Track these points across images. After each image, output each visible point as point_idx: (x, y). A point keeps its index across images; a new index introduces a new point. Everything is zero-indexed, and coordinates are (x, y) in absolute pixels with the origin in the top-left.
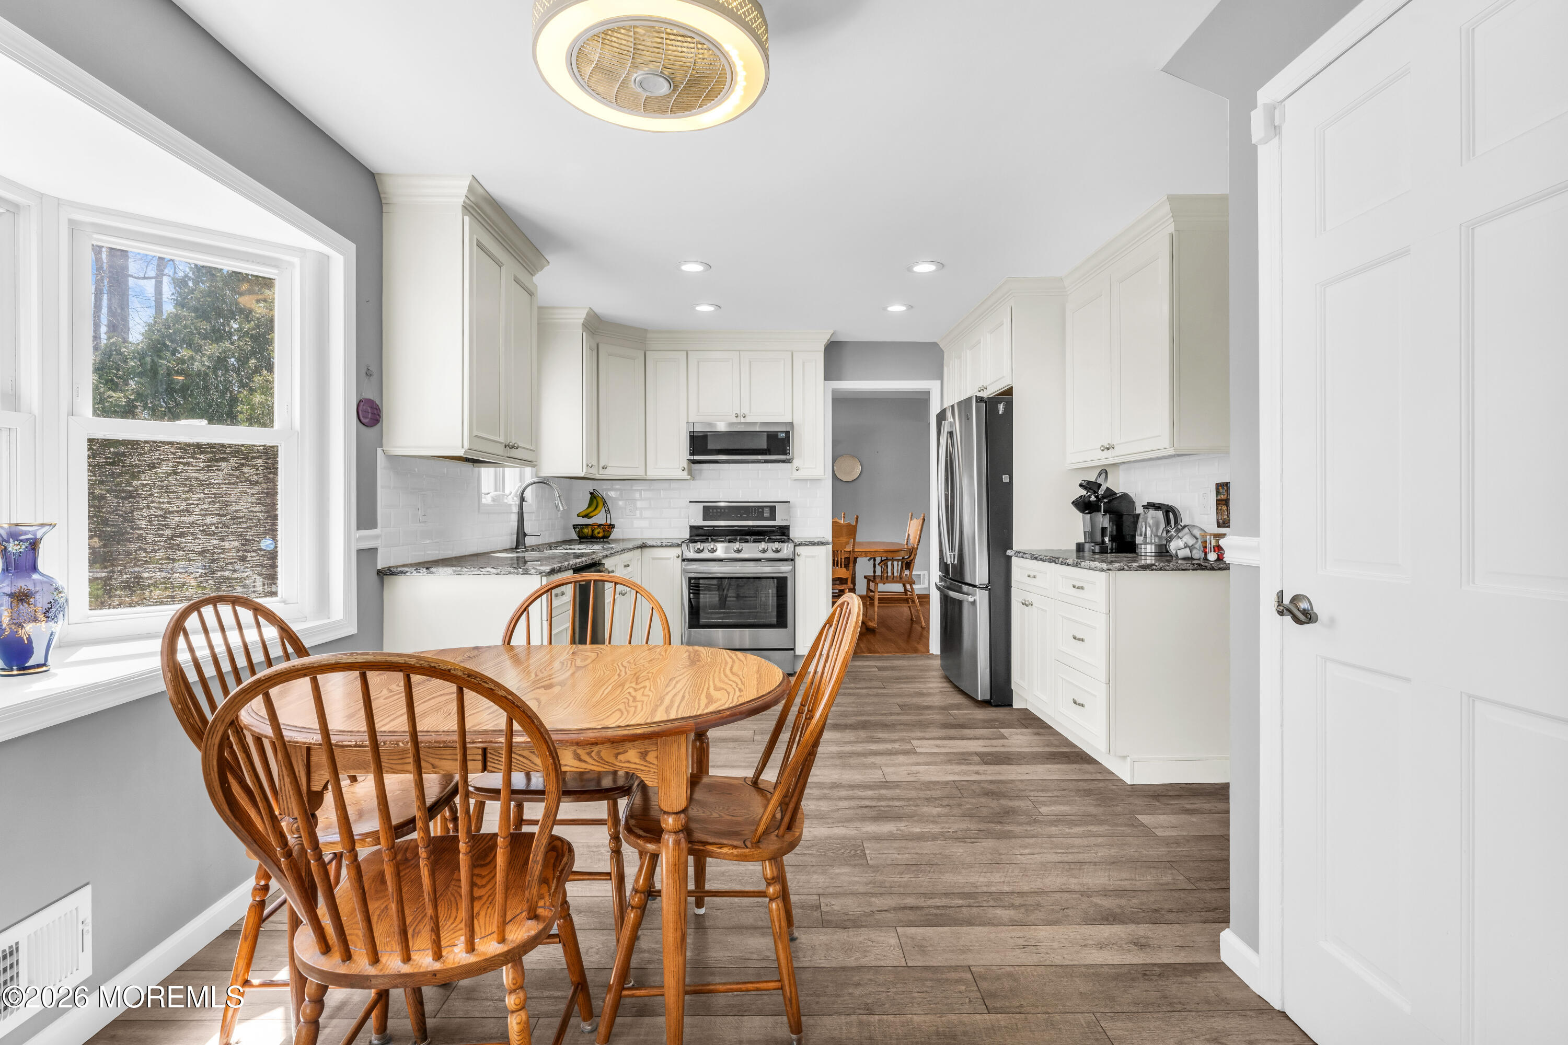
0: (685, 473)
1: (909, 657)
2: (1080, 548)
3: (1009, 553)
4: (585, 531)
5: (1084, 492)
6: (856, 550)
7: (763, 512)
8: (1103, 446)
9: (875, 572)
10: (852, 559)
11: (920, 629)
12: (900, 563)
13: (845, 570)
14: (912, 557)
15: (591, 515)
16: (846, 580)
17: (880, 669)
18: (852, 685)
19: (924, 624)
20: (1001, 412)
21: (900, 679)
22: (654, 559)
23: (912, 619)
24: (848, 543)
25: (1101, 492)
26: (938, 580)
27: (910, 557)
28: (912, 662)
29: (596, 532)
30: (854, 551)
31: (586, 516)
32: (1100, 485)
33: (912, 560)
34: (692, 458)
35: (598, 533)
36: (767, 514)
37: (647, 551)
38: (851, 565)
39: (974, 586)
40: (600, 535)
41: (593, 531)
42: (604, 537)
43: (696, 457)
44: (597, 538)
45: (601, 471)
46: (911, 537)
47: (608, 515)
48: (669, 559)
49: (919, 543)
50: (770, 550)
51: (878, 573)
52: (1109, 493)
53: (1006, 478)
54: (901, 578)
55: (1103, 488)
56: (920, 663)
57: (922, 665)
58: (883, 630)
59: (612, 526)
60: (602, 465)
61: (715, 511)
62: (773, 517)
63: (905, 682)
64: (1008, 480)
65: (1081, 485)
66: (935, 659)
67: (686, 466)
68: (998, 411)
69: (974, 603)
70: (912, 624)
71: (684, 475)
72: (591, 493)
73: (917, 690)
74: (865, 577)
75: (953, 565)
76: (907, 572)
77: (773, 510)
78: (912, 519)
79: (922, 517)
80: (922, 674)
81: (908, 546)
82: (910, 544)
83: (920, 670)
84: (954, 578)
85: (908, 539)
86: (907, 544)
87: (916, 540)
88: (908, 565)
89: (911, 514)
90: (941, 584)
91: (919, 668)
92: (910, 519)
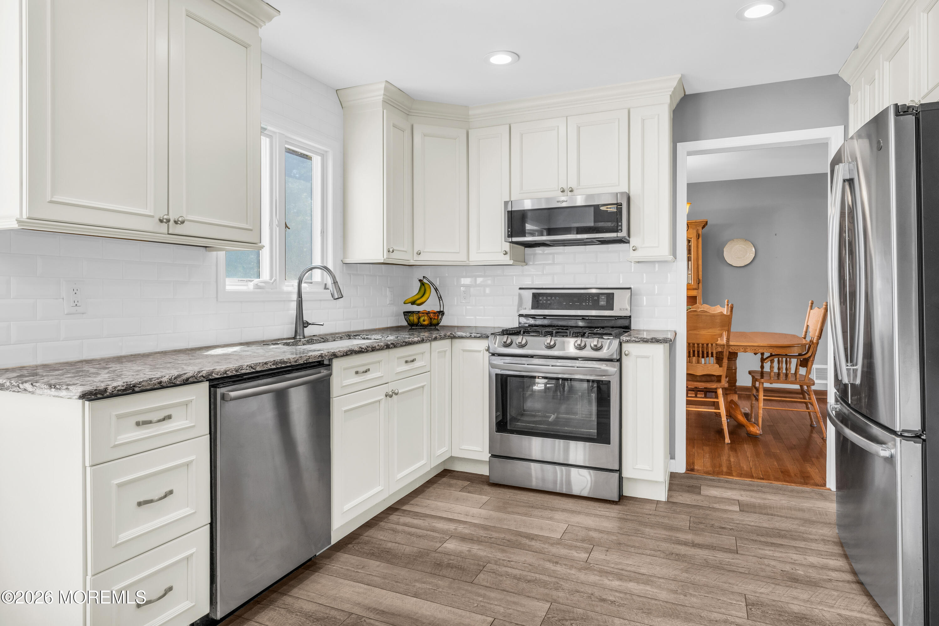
0: (508, 257)
1: (792, 491)
4: (411, 318)
6: (731, 343)
7: (598, 301)
9: (762, 367)
10: (726, 354)
12: (794, 359)
13: (717, 366)
14: (809, 354)
15: (419, 302)
16: (720, 377)
17: (744, 508)
18: (689, 537)
21: (767, 535)
22: (464, 351)
23: (812, 425)
24: (721, 336)
27: (806, 353)
28: (794, 502)
29: (422, 319)
30: (728, 346)
31: (413, 303)
33: (810, 357)
34: (510, 240)
35: (424, 321)
36: (602, 303)
37: (457, 342)
38: (725, 362)
39: (895, 432)
40: (426, 323)
41: (419, 318)
42: (431, 324)
43: (515, 239)
44: (422, 325)
45: (416, 257)
46: (810, 329)
47: (441, 301)
48: (480, 351)
49: (820, 337)
50: (588, 347)
51: (767, 368)
54: (796, 377)
56: (807, 504)
57: (809, 510)
58: (769, 438)
59: (442, 313)
60: (416, 251)
61: (545, 298)
62: (610, 306)
63: (773, 544)
66: (831, 501)
67: (508, 250)
69: (894, 459)
70: (812, 432)
71: (507, 260)
72: (420, 281)
73: (788, 568)
74: (750, 373)
75: (852, 385)
76: (802, 371)
77: (610, 297)
78: (811, 308)
79: (824, 306)
80: (802, 529)
81: (806, 341)
82: (808, 339)
83: (800, 519)
84: (852, 406)
85: (806, 332)
86: (805, 338)
87: (817, 333)
88: (805, 362)
89: (810, 302)
90: (836, 406)
91: (800, 514)
92: (809, 308)
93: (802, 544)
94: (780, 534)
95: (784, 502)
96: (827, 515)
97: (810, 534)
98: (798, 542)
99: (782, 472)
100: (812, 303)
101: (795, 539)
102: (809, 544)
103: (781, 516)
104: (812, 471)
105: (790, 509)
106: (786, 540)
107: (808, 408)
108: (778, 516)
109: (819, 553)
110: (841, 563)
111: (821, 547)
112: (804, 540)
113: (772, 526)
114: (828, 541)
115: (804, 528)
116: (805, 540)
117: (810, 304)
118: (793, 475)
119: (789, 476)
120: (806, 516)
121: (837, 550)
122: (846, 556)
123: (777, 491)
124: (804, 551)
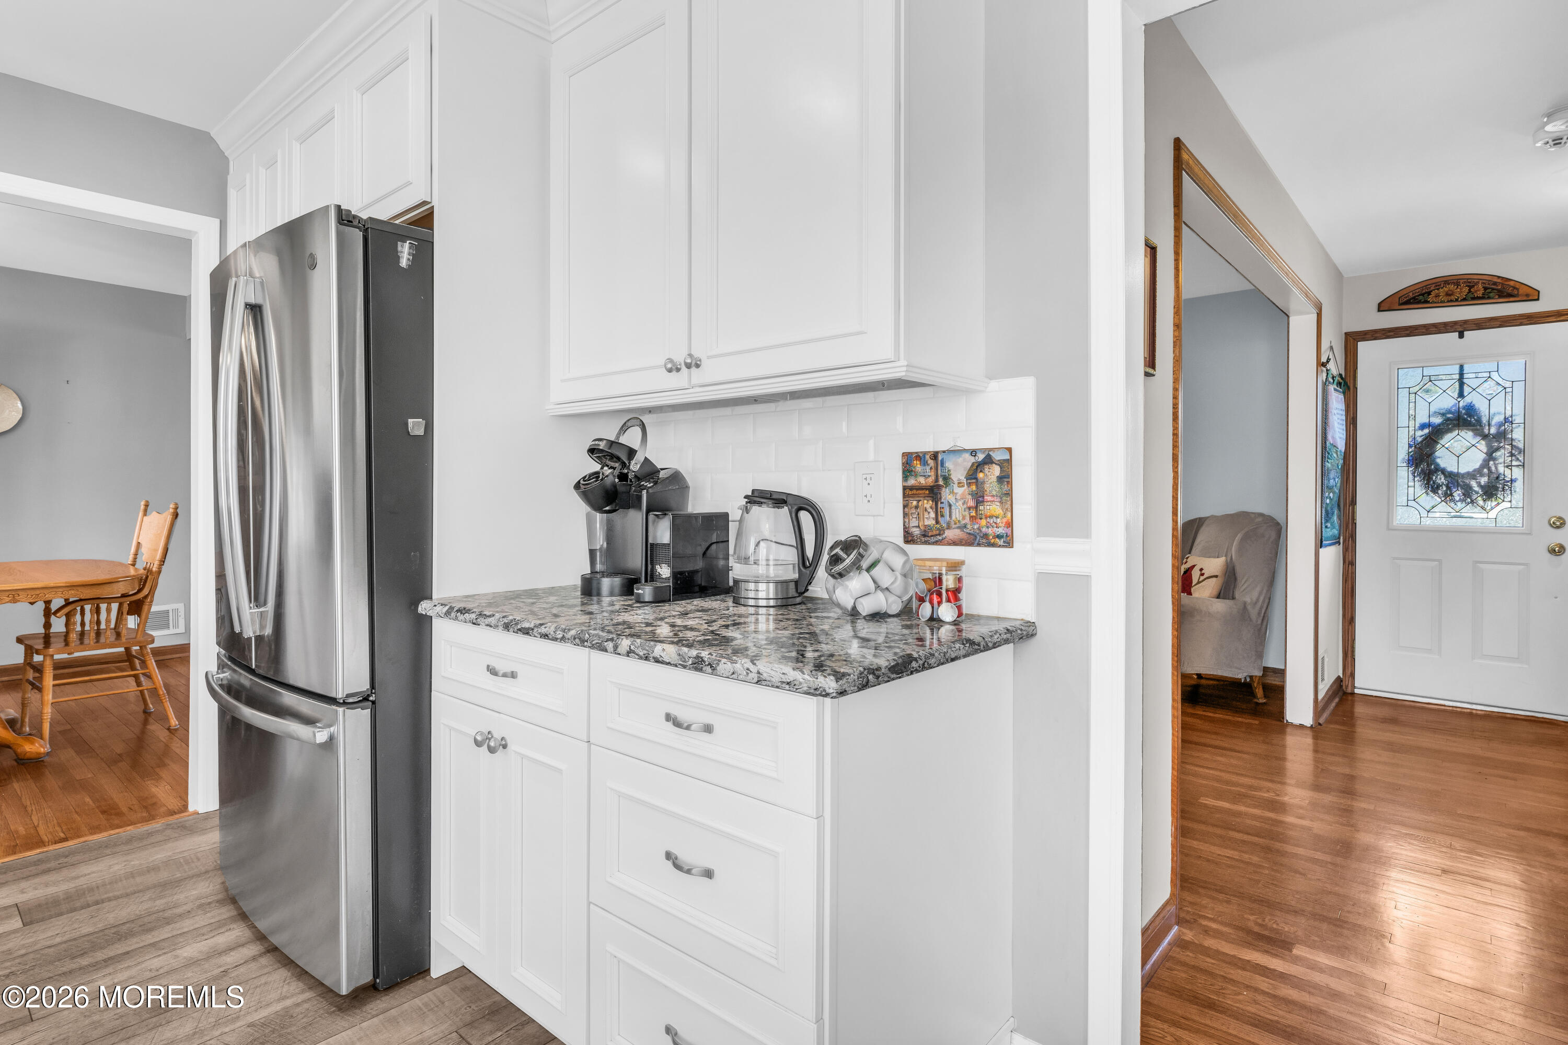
2: (589, 588)
3: (424, 607)
5: (596, 467)
8: (670, 360)
9: (48, 627)
11: (162, 734)
12: (115, 606)
14: (145, 591)
17: (33, 914)
19: (174, 722)
20: (404, 263)
23: (146, 712)
25: (635, 466)
26: (213, 668)
27: (140, 591)
32: (632, 453)
33: (146, 597)
39: (332, 701)
46: (144, 550)
49: (163, 561)
51: (58, 627)
52: (647, 469)
53: (415, 426)
54: (118, 635)
55: (639, 458)
58: (65, 755)
63: (108, 961)
64: (420, 432)
65: (592, 451)
66: (204, 831)
68: (398, 259)
69: (330, 743)
70: (144, 724)
74: (18, 639)
75: (257, 635)
76: (132, 622)
78: (145, 513)
79: (171, 510)
80: (160, 903)
81: (136, 570)
82: (140, 565)
83: (154, 886)
84: (261, 672)
85: (136, 554)
86: (133, 565)
87: (159, 556)
88: (137, 607)
89: (143, 503)
90: (221, 676)
91: (151, 879)
92: (141, 514)
93: (165, 933)
94: (120, 933)
95: (116, 868)
96: (198, 859)
97: (176, 906)
98: (155, 933)
99: (103, 812)
100: (147, 506)
101: (150, 930)
102: (178, 925)
103: (116, 898)
104: (161, 791)
105: (132, 875)
106: (135, 940)
107: (139, 684)
108: (109, 900)
109: (197, 934)
110: (238, 932)
111: (201, 920)
112: (168, 924)
113: (100, 926)
114: (210, 903)
115: (163, 901)
116: (168, 921)
117: (142, 507)
118: (124, 809)
119: (120, 814)
120: (164, 875)
121: (227, 912)
122: (243, 916)
123: (97, 853)
124: (172, 943)
